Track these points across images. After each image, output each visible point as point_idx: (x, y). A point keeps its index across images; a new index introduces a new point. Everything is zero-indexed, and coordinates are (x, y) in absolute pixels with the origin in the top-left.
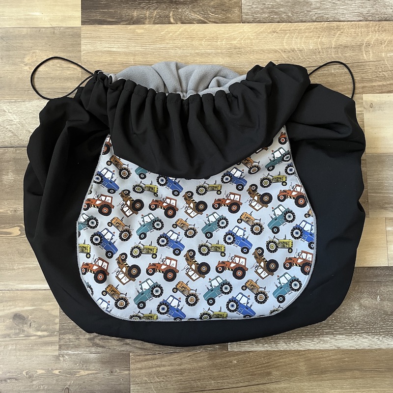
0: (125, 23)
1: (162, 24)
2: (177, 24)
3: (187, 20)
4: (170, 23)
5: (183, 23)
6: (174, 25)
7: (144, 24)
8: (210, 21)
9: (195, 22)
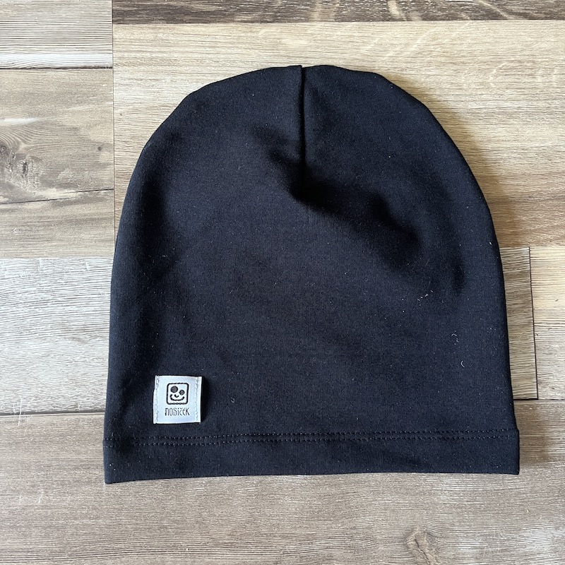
0: (250, 18)
1: (363, 20)
2: (409, 19)
3: (441, 10)
4: (387, 17)
5: (427, 18)
6: (400, 23)
7: (308, 19)
8: (511, 13)
9: (463, 15)
